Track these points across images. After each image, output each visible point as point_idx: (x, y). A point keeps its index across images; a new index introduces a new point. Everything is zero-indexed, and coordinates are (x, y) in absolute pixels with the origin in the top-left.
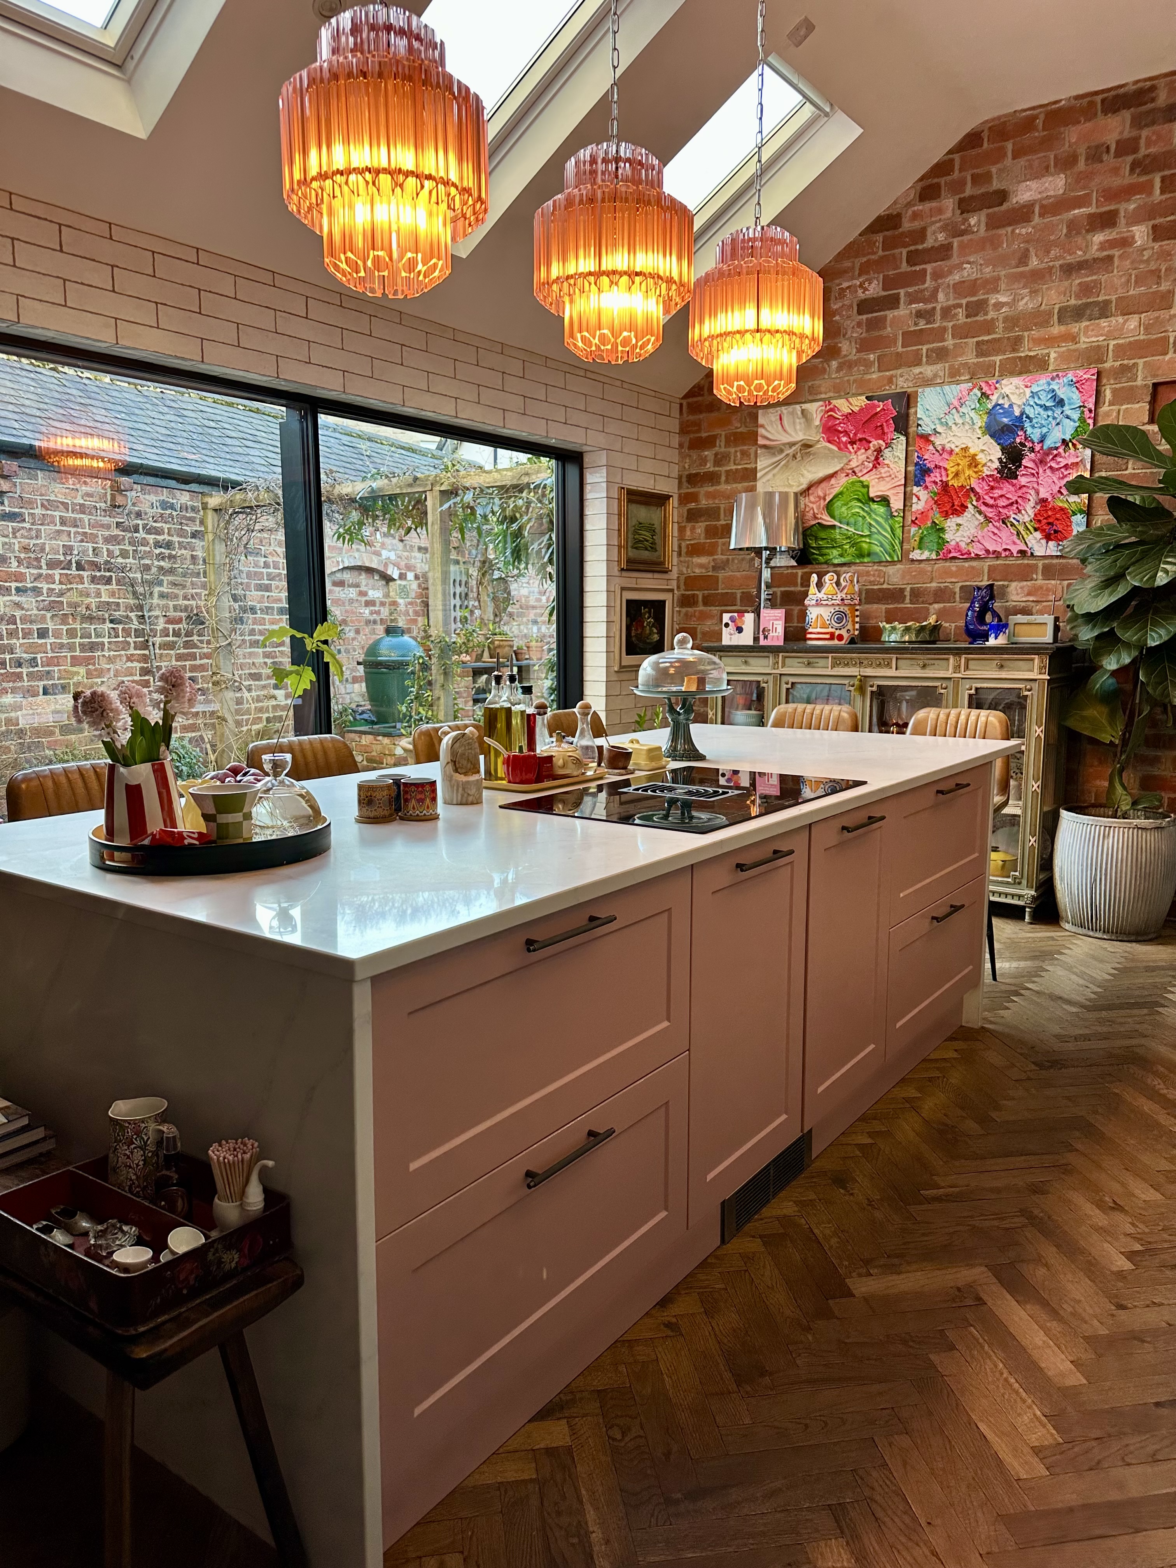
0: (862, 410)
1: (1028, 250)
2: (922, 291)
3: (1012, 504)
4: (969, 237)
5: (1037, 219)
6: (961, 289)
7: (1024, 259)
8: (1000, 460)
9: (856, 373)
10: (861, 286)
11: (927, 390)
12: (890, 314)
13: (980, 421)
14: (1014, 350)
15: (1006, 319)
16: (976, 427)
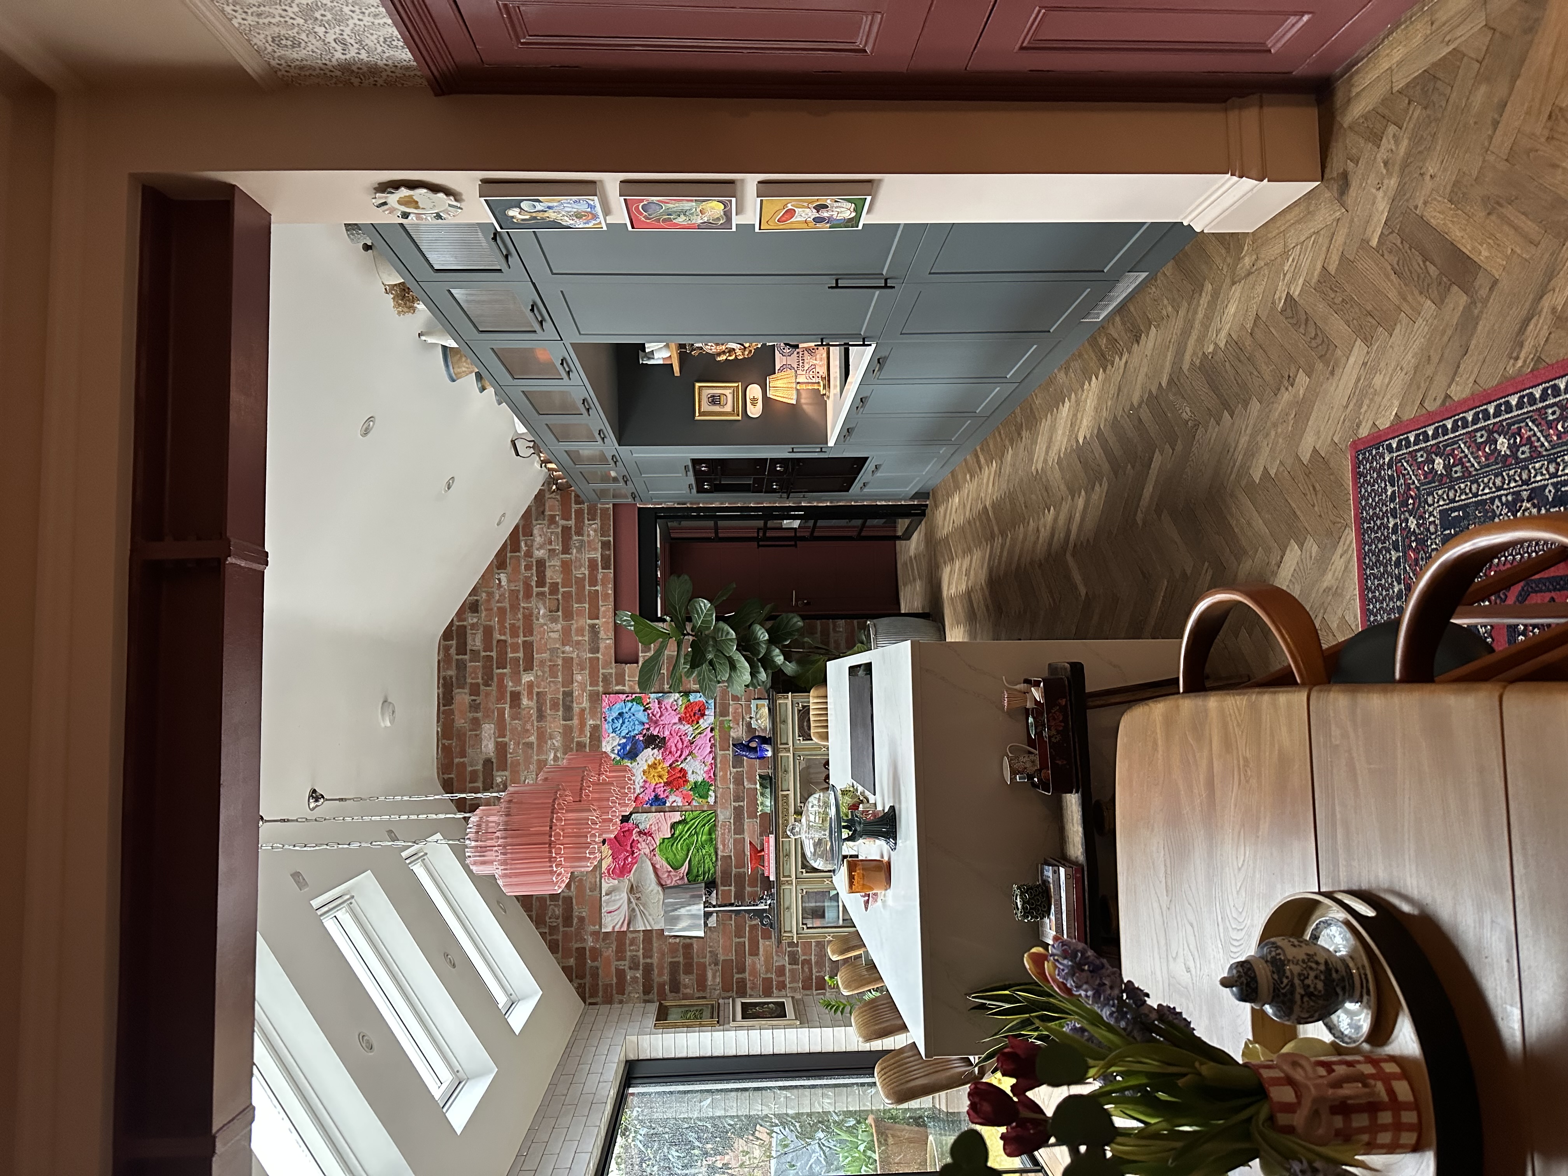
0: (611, 848)
1: (524, 744)
3: (681, 739)
5: (506, 739)
7: (529, 745)
8: (653, 749)
13: (627, 764)
15: (565, 753)
16: (631, 766)
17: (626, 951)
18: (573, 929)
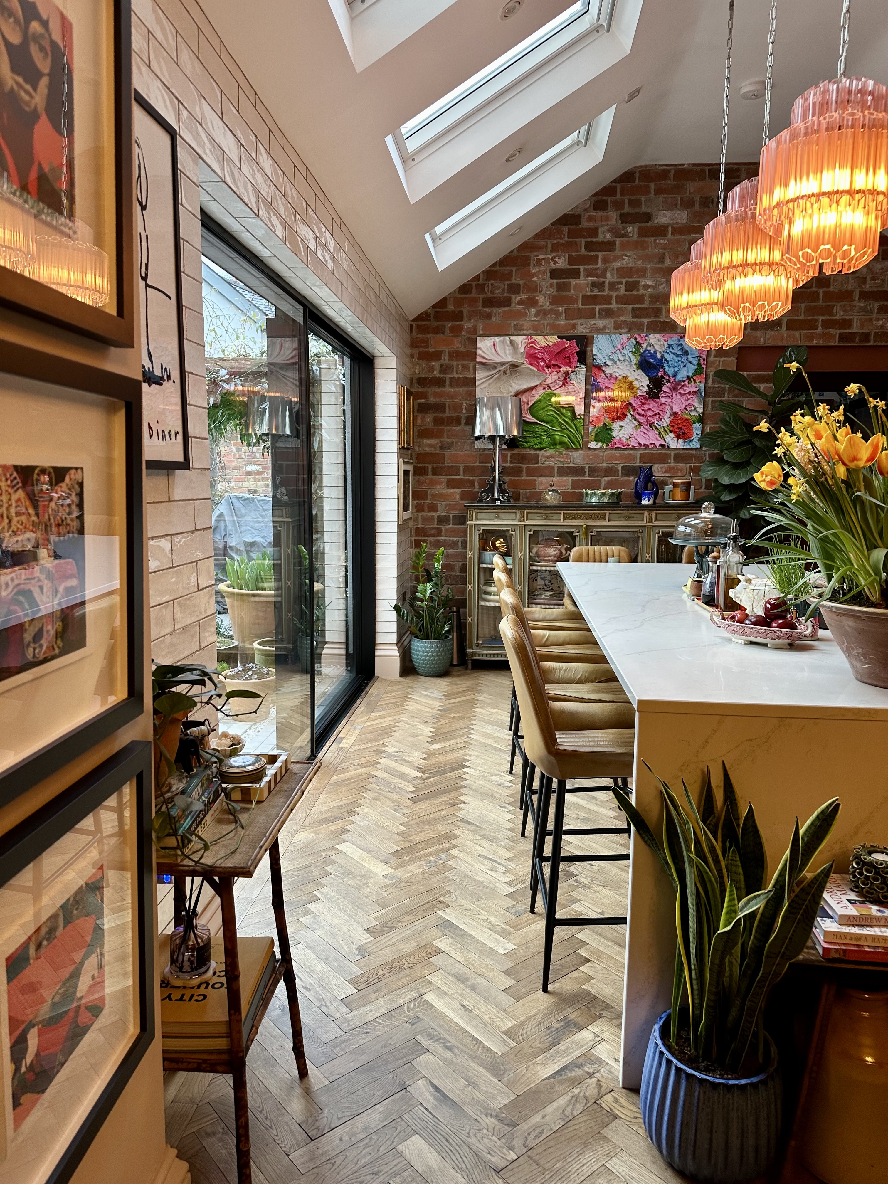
0: (554, 345)
1: (664, 254)
2: (596, 269)
3: (655, 415)
4: (627, 239)
5: (669, 235)
6: (622, 272)
7: (662, 260)
8: (648, 386)
9: (549, 319)
10: (552, 259)
11: (600, 336)
12: (574, 282)
13: (635, 360)
14: (656, 317)
15: (651, 296)
16: (633, 363)
17: (457, 361)
18: (480, 308)
